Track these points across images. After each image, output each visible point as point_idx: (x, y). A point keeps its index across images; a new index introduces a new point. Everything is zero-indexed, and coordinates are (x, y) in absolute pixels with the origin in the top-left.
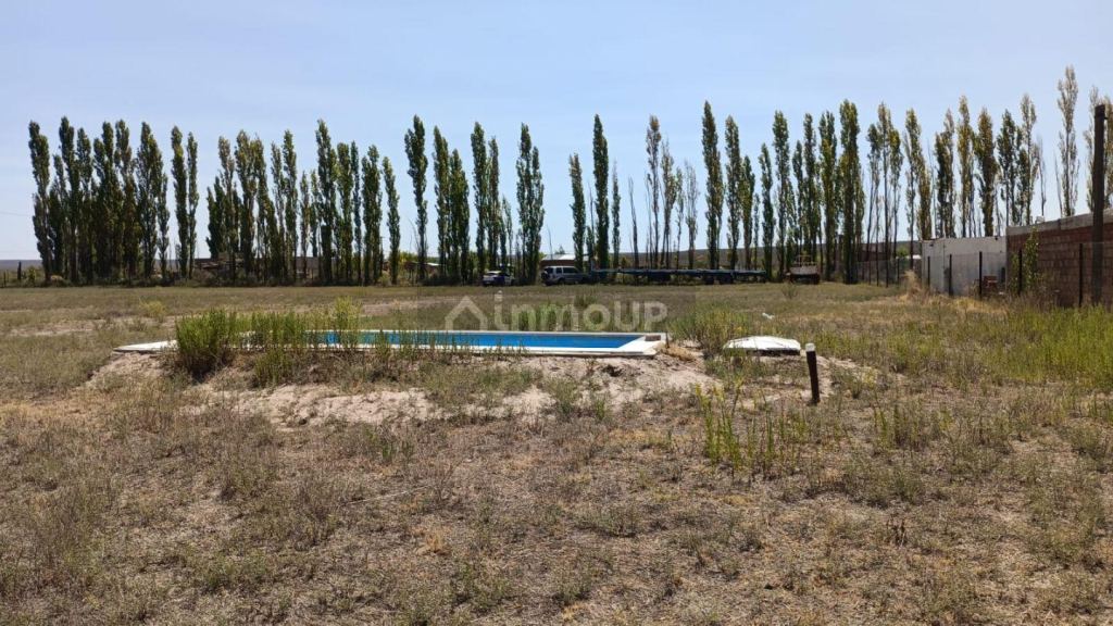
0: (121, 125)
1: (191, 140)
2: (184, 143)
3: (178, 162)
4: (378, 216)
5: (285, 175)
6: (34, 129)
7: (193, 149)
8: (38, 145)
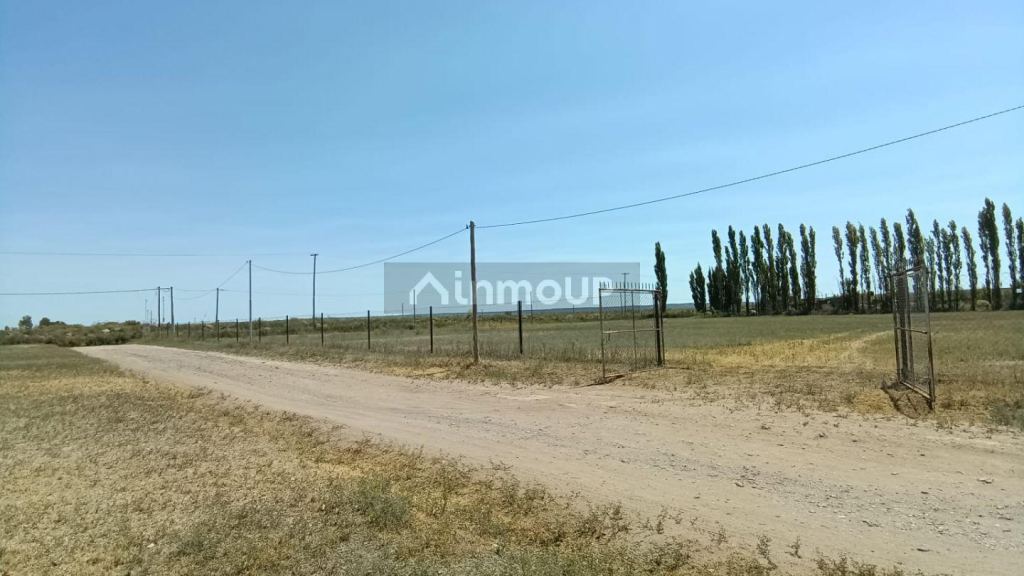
0: (766, 227)
1: (811, 230)
2: (807, 233)
3: (804, 243)
4: (958, 265)
5: (882, 245)
6: (714, 234)
7: (812, 236)
8: (716, 242)
